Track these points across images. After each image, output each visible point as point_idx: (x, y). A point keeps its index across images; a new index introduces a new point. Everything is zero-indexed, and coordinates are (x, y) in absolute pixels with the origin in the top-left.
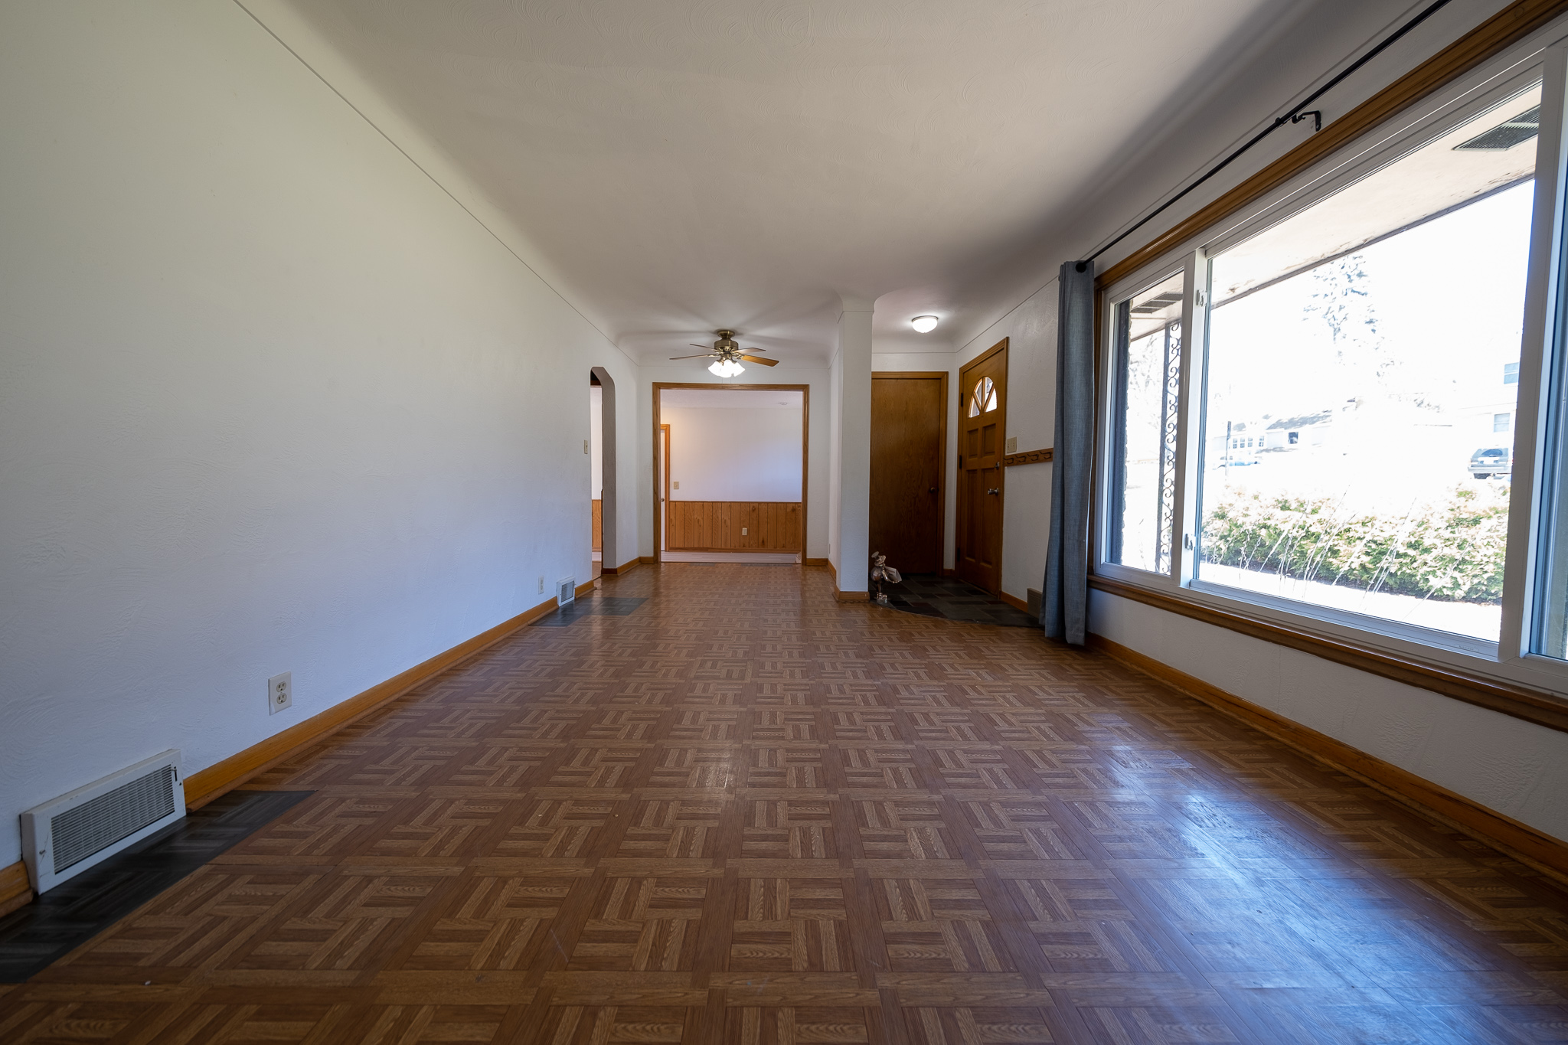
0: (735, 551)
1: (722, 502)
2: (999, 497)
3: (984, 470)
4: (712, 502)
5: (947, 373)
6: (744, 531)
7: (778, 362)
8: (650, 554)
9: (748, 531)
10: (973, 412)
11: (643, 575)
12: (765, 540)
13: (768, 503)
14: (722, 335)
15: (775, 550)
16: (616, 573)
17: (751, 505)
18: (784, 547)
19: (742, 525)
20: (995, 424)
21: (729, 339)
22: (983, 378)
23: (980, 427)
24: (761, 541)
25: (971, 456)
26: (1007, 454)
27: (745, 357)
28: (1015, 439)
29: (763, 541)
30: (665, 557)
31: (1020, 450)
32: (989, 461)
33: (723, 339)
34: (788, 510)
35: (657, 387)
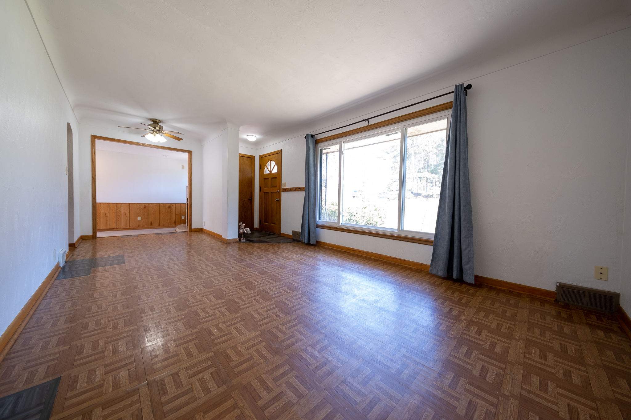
0: (133, 229)
1: (123, 203)
2: (279, 202)
3: (272, 192)
4: (116, 203)
5: (254, 156)
6: (139, 218)
7: (183, 139)
8: (90, 233)
9: (142, 218)
10: (266, 172)
11: (87, 245)
12: (153, 222)
13: (154, 204)
14: (153, 121)
15: (159, 227)
16: (75, 246)
17: (143, 205)
18: (164, 225)
19: (137, 215)
20: (277, 177)
21: (158, 124)
22: (271, 161)
23: (270, 178)
24: (150, 223)
25: (265, 187)
26: (282, 188)
27: (166, 134)
28: (285, 183)
29: (151, 223)
30: (99, 234)
31: (287, 187)
32: (274, 190)
33: (154, 123)
34: (166, 207)
35: (94, 138)
